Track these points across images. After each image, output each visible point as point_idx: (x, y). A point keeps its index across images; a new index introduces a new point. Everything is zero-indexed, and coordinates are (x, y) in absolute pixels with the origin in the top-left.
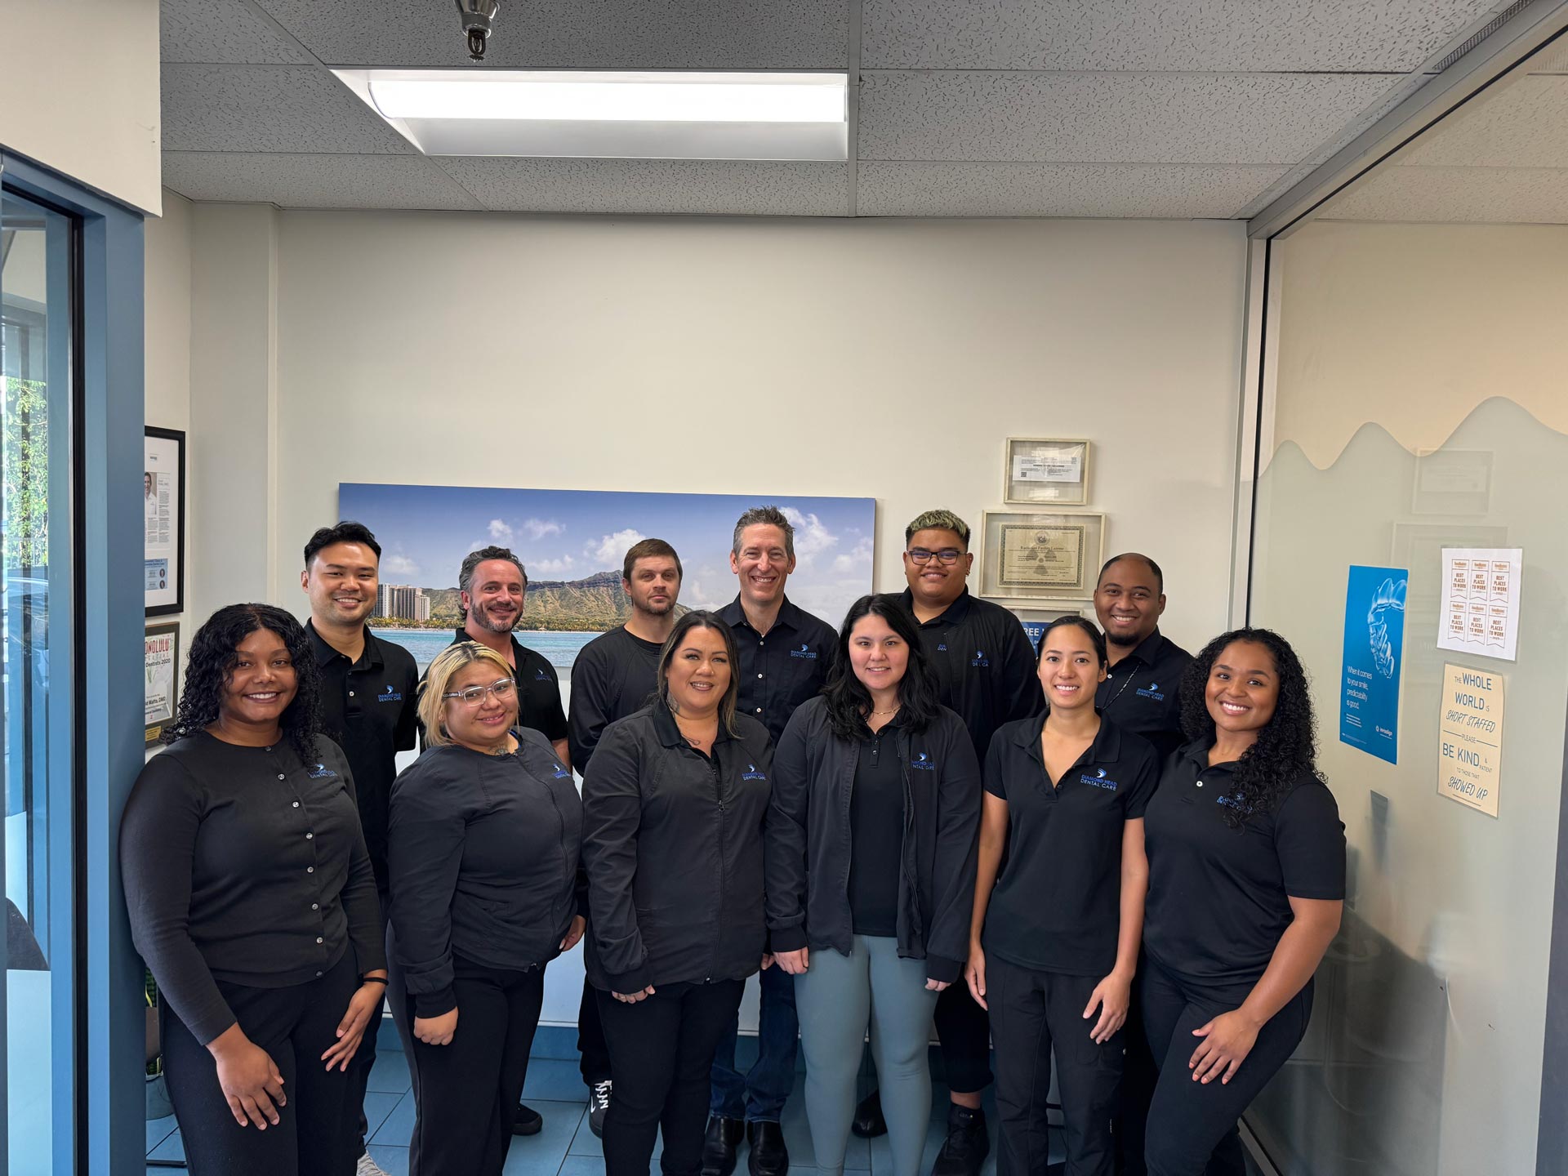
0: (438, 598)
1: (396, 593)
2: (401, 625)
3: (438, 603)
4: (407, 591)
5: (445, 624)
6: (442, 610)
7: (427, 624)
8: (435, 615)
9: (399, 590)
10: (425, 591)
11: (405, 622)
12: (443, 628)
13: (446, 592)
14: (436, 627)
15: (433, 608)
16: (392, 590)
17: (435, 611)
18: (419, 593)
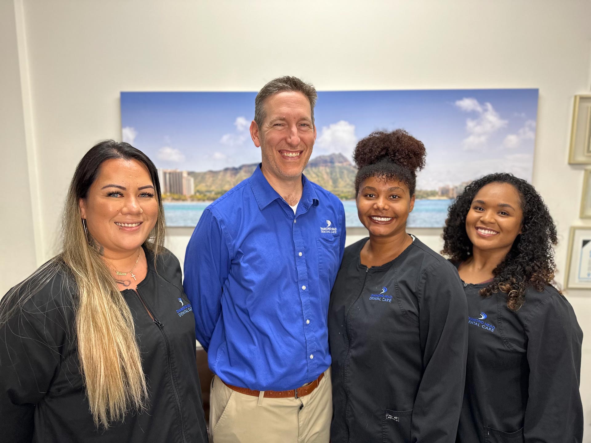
0: (199, 178)
1: (168, 176)
2: (173, 199)
3: (200, 182)
4: (176, 175)
5: (206, 198)
6: (202, 187)
7: (193, 198)
8: (198, 191)
9: (170, 173)
10: (190, 174)
11: (176, 196)
12: (204, 200)
13: (205, 174)
14: (199, 200)
15: (196, 186)
16: (165, 174)
17: (198, 188)
18: (185, 175)
